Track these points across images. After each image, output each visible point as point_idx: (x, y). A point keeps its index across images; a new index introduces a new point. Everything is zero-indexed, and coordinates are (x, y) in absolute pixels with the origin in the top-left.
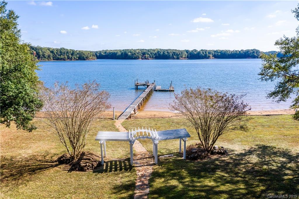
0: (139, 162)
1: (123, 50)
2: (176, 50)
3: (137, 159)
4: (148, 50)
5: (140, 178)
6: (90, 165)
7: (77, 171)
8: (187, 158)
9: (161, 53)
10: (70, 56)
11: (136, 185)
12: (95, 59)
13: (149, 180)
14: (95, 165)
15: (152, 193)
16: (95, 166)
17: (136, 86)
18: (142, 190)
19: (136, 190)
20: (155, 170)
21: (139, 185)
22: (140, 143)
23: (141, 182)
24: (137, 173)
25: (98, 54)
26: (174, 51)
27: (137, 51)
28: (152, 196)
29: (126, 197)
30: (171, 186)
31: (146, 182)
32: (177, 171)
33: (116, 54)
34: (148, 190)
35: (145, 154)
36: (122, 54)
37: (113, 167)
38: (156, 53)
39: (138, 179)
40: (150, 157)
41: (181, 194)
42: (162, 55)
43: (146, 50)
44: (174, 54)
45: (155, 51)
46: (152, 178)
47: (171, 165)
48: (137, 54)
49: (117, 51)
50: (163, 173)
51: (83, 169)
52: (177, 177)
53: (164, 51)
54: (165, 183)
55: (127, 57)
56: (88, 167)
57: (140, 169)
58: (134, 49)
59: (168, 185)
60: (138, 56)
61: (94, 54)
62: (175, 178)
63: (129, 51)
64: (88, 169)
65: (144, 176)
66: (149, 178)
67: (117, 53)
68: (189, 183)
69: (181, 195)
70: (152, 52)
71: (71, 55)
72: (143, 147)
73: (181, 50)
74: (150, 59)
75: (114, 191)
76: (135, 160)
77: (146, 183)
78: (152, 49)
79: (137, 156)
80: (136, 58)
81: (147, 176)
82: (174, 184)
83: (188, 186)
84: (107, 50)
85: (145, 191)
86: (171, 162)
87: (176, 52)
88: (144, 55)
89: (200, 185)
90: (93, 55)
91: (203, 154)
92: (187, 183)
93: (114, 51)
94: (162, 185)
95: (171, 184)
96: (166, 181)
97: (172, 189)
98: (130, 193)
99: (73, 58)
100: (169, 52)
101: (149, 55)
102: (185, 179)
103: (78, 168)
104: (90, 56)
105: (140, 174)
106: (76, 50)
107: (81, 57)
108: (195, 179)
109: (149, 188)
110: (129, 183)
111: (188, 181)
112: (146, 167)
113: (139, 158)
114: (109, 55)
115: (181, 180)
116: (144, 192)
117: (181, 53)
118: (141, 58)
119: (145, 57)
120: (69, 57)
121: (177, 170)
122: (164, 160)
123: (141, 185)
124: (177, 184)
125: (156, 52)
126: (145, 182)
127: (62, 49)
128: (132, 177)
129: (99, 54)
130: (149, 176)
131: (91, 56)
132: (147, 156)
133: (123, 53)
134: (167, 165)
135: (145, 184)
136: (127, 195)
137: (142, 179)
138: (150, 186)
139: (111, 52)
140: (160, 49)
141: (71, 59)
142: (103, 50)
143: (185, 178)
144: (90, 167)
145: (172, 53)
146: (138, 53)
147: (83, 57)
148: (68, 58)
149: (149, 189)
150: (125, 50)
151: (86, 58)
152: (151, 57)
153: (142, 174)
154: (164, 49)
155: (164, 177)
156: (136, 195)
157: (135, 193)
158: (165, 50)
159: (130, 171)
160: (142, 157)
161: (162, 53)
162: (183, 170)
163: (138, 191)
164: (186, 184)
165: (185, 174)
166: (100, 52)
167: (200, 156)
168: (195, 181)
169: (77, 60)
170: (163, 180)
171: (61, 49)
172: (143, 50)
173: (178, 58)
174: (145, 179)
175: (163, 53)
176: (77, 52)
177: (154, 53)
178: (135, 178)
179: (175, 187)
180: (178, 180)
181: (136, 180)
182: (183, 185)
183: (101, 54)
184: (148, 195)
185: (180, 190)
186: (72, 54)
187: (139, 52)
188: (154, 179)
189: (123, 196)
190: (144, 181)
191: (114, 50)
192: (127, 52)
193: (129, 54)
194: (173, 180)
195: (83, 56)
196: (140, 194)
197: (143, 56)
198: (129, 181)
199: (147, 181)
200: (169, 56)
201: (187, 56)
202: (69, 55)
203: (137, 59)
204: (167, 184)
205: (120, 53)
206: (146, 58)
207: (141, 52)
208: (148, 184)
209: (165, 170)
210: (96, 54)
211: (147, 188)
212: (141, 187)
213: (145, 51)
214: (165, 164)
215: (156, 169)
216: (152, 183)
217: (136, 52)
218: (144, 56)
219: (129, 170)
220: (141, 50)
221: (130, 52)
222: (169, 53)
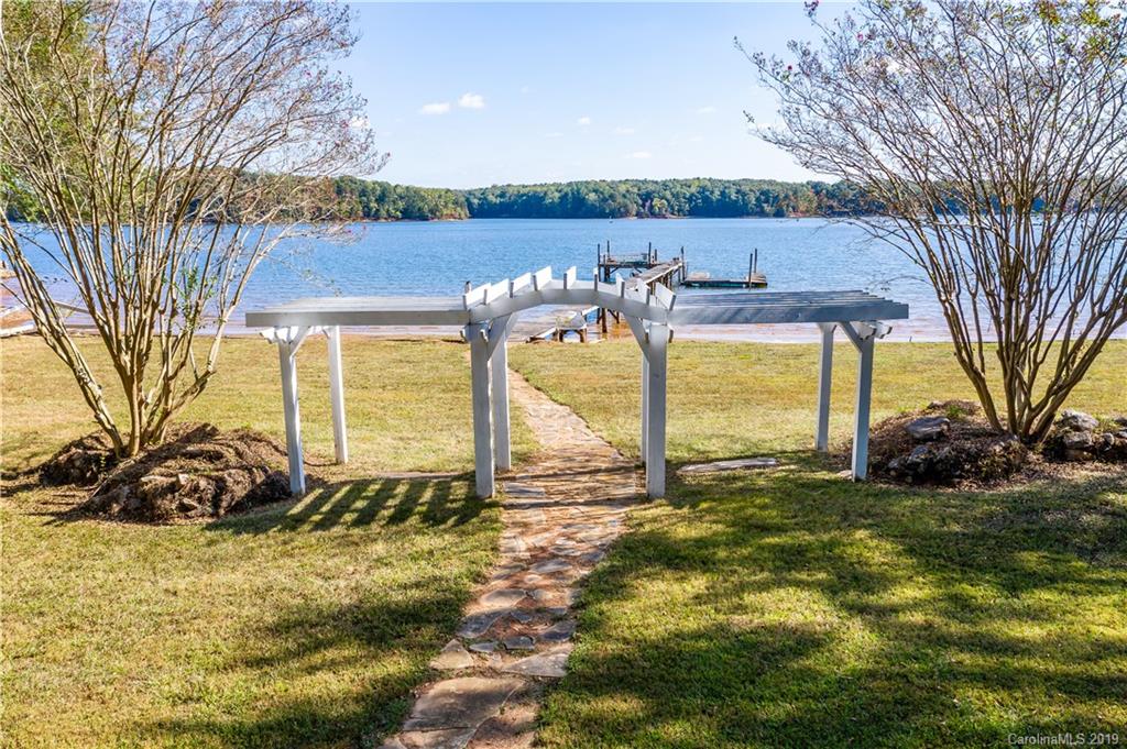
0: (543, 490)
1: (570, 184)
2: (771, 183)
3: (532, 477)
4: (665, 184)
5: (521, 566)
6: (203, 483)
7: (110, 518)
8: (877, 470)
9: (712, 192)
10: (373, 205)
11: (472, 610)
12: (463, 216)
13: (583, 582)
14: (235, 488)
15: (586, 679)
16: (240, 492)
17: (602, 269)
18: (505, 650)
19: (455, 650)
20: (641, 525)
21: (496, 614)
22: (574, 416)
23: (521, 594)
24: (502, 542)
25: (476, 201)
26: (765, 187)
27: (623, 188)
28: (584, 708)
29: (333, 701)
30: (770, 630)
31: (558, 597)
32: (809, 538)
33: (543, 198)
34: (552, 659)
35: (591, 456)
36: (564, 197)
37: (360, 504)
38: (692, 195)
39: (498, 578)
40: (620, 469)
41: (877, 709)
42: (718, 200)
43: (656, 182)
44: (763, 197)
45: (689, 187)
46: (612, 571)
47: (764, 507)
48: (620, 200)
49: (545, 189)
50: (701, 543)
51: (153, 507)
52: (822, 576)
53: (727, 185)
54: (717, 611)
55: (584, 209)
56: (188, 495)
57: (533, 519)
58: (609, 180)
59: (740, 621)
60: (626, 206)
61: (463, 199)
62: (804, 576)
63: (591, 187)
64: (184, 509)
65: (554, 556)
66: (585, 572)
67: (546, 194)
68: (938, 620)
69: (876, 719)
70: (678, 189)
71: (376, 200)
72: (588, 431)
73: (791, 182)
74: (668, 215)
75: (269, 647)
76: (522, 478)
77: (550, 605)
78: (678, 181)
79: (535, 464)
80: (617, 213)
81: (571, 560)
82: (794, 620)
83: (934, 638)
84: (509, 185)
85: (534, 658)
86: (760, 491)
87: (771, 188)
88: (647, 201)
89: (1046, 642)
90: (456, 203)
91: (998, 448)
92: (918, 618)
93: (534, 189)
94: (691, 624)
95: (771, 618)
96: (727, 595)
97: (782, 653)
98: (395, 665)
99: (383, 213)
100: (745, 188)
101: (667, 200)
102: (885, 589)
103: (123, 500)
104: (446, 206)
105: (523, 547)
106: (393, 185)
107: (413, 208)
108: (982, 593)
109: (572, 640)
110: (416, 594)
111: (916, 605)
112: (583, 508)
113: (551, 472)
114: (515, 202)
115: (852, 596)
116: (517, 673)
117: (791, 193)
118: (634, 213)
119: (652, 207)
120: (370, 210)
121: (811, 532)
122: (713, 480)
123: (509, 618)
124: (819, 618)
125: (693, 189)
126: (549, 596)
127: (342, 181)
128: (454, 561)
129: (480, 199)
130: (589, 561)
131: (450, 205)
132: (603, 462)
133: (566, 194)
134: (734, 505)
135: (542, 613)
136: (356, 689)
137: (534, 578)
138: (579, 627)
139: (523, 191)
140: (710, 180)
141: (377, 217)
142: (494, 187)
143: (884, 581)
144: (200, 500)
145: (758, 194)
146: (624, 196)
147: (419, 209)
148: (367, 215)
149: (568, 646)
150: (577, 183)
151: (431, 211)
152: (673, 209)
153: (541, 544)
154: (725, 178)
155: (706, 565)
156: (432, 692)
157: (435, 676)
158: (728, 182)
159: (462, 527)
160: (569, 469)
161: (717, 193)
162: (861, 534)
163: (464, 661)
164: (912, 627)
165: (877, 558)
166: (484, 192)
167: (973, 458)
168: (981, 608)
169: (397, 219)
170: (698, 583)
171: (342, 179)
172: (645, 182)
173: (779, 214)
174: (552, 575)
175: (723, 193)
176: (399, 190)
177: (688, 195)
178: (474, 568)
179: (806, 642)
180: (831, 590)
181: (478, 578)
182: (881, 629)
183: (485, 199)
184: (545, 694)
185: (860, 665)
186: (381, 199)
187: (628, 191)
188: (626, 580)
189: (314, 692)
190: (546, 587)
191: (535, 185)
192: (583, 190)
193: (592, 196)
194: (782, 593)
195: (421, 204)
196: (479, 684)
197: (643, 206)
198: (417, 585)
199: (568, 592)
200: (746, 204)
201: (815, 205)
202: (369, 201)
203: (622, 217)
204: (736, 618)
205: (557, 195)
206: (653, 215)
207: (636, 190)
208: (573, 608)
209: (720, 527)
210: (467, 200)
211: (553, 637)
212: (504, 634)
213: (651, 187)
214: (720, 501)
215: (654, 520)
216: (604, 606)
217: (618, 191)
218: (648, 204)
219: (453, 519)
220: (636, 183)
221: (595, 191)
222: (744, 194)
